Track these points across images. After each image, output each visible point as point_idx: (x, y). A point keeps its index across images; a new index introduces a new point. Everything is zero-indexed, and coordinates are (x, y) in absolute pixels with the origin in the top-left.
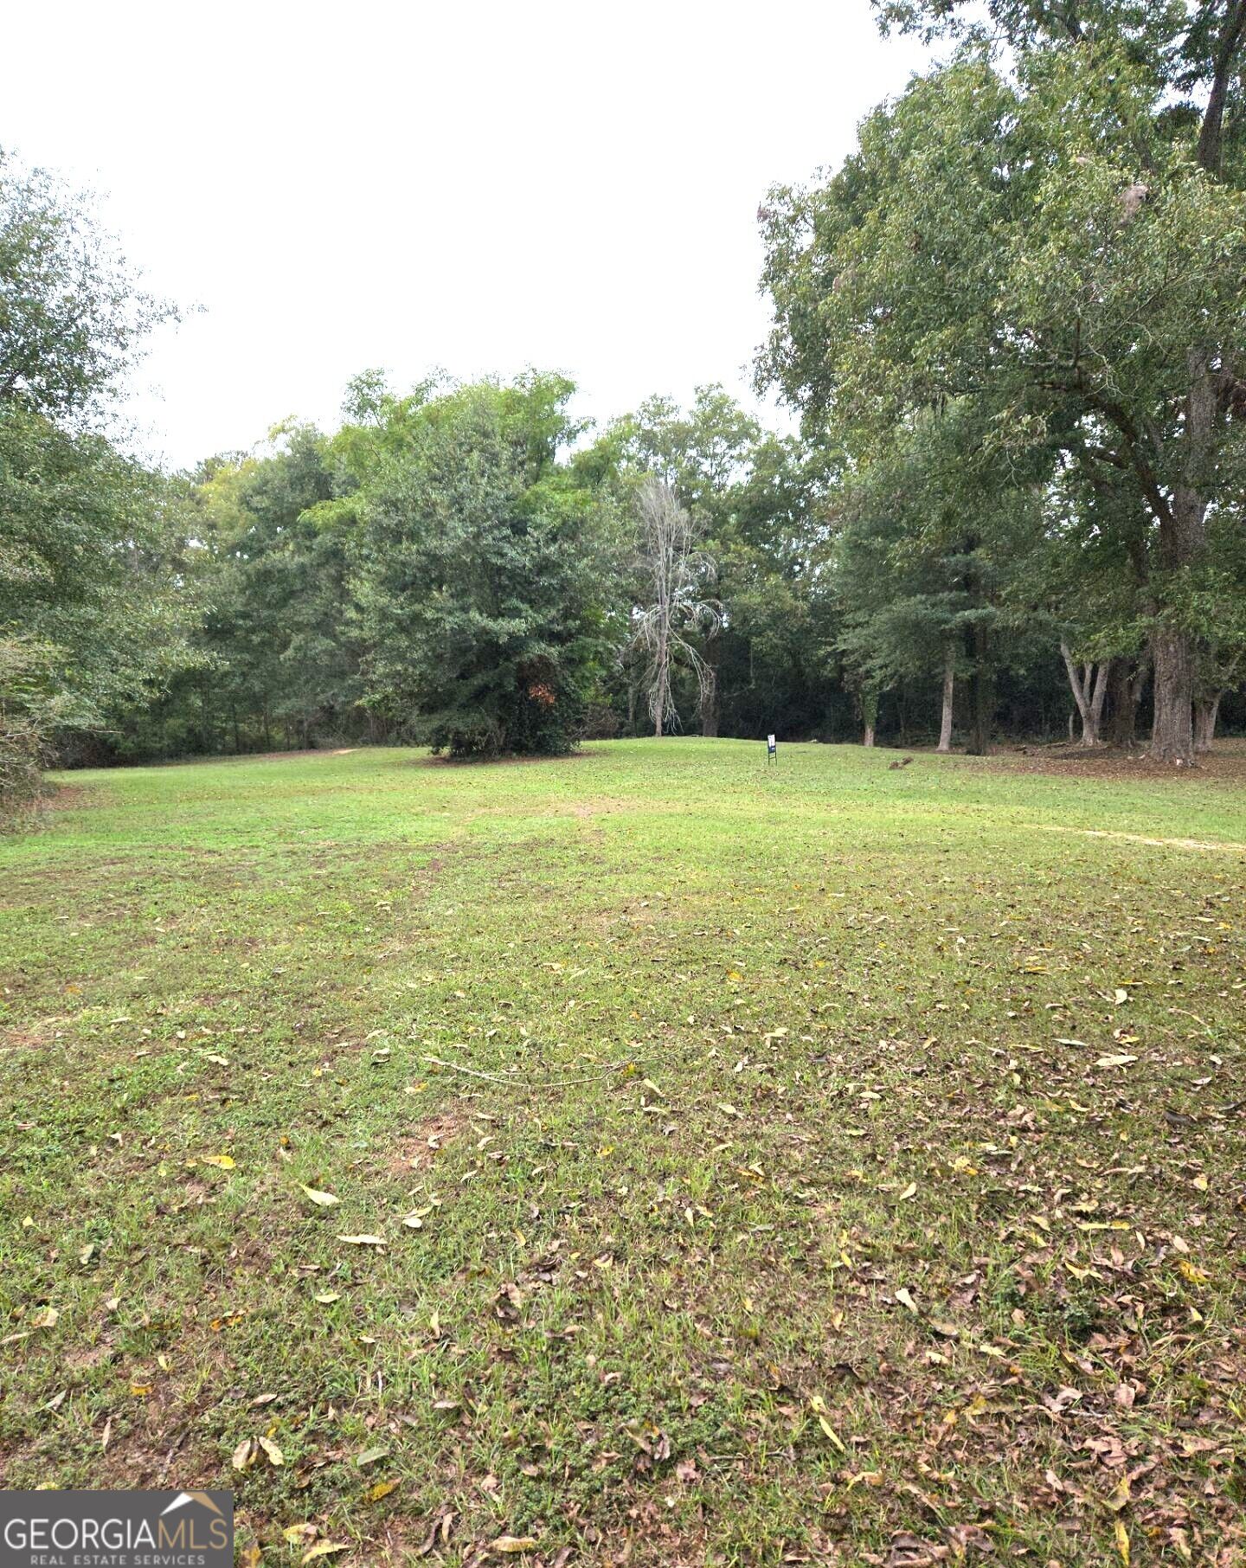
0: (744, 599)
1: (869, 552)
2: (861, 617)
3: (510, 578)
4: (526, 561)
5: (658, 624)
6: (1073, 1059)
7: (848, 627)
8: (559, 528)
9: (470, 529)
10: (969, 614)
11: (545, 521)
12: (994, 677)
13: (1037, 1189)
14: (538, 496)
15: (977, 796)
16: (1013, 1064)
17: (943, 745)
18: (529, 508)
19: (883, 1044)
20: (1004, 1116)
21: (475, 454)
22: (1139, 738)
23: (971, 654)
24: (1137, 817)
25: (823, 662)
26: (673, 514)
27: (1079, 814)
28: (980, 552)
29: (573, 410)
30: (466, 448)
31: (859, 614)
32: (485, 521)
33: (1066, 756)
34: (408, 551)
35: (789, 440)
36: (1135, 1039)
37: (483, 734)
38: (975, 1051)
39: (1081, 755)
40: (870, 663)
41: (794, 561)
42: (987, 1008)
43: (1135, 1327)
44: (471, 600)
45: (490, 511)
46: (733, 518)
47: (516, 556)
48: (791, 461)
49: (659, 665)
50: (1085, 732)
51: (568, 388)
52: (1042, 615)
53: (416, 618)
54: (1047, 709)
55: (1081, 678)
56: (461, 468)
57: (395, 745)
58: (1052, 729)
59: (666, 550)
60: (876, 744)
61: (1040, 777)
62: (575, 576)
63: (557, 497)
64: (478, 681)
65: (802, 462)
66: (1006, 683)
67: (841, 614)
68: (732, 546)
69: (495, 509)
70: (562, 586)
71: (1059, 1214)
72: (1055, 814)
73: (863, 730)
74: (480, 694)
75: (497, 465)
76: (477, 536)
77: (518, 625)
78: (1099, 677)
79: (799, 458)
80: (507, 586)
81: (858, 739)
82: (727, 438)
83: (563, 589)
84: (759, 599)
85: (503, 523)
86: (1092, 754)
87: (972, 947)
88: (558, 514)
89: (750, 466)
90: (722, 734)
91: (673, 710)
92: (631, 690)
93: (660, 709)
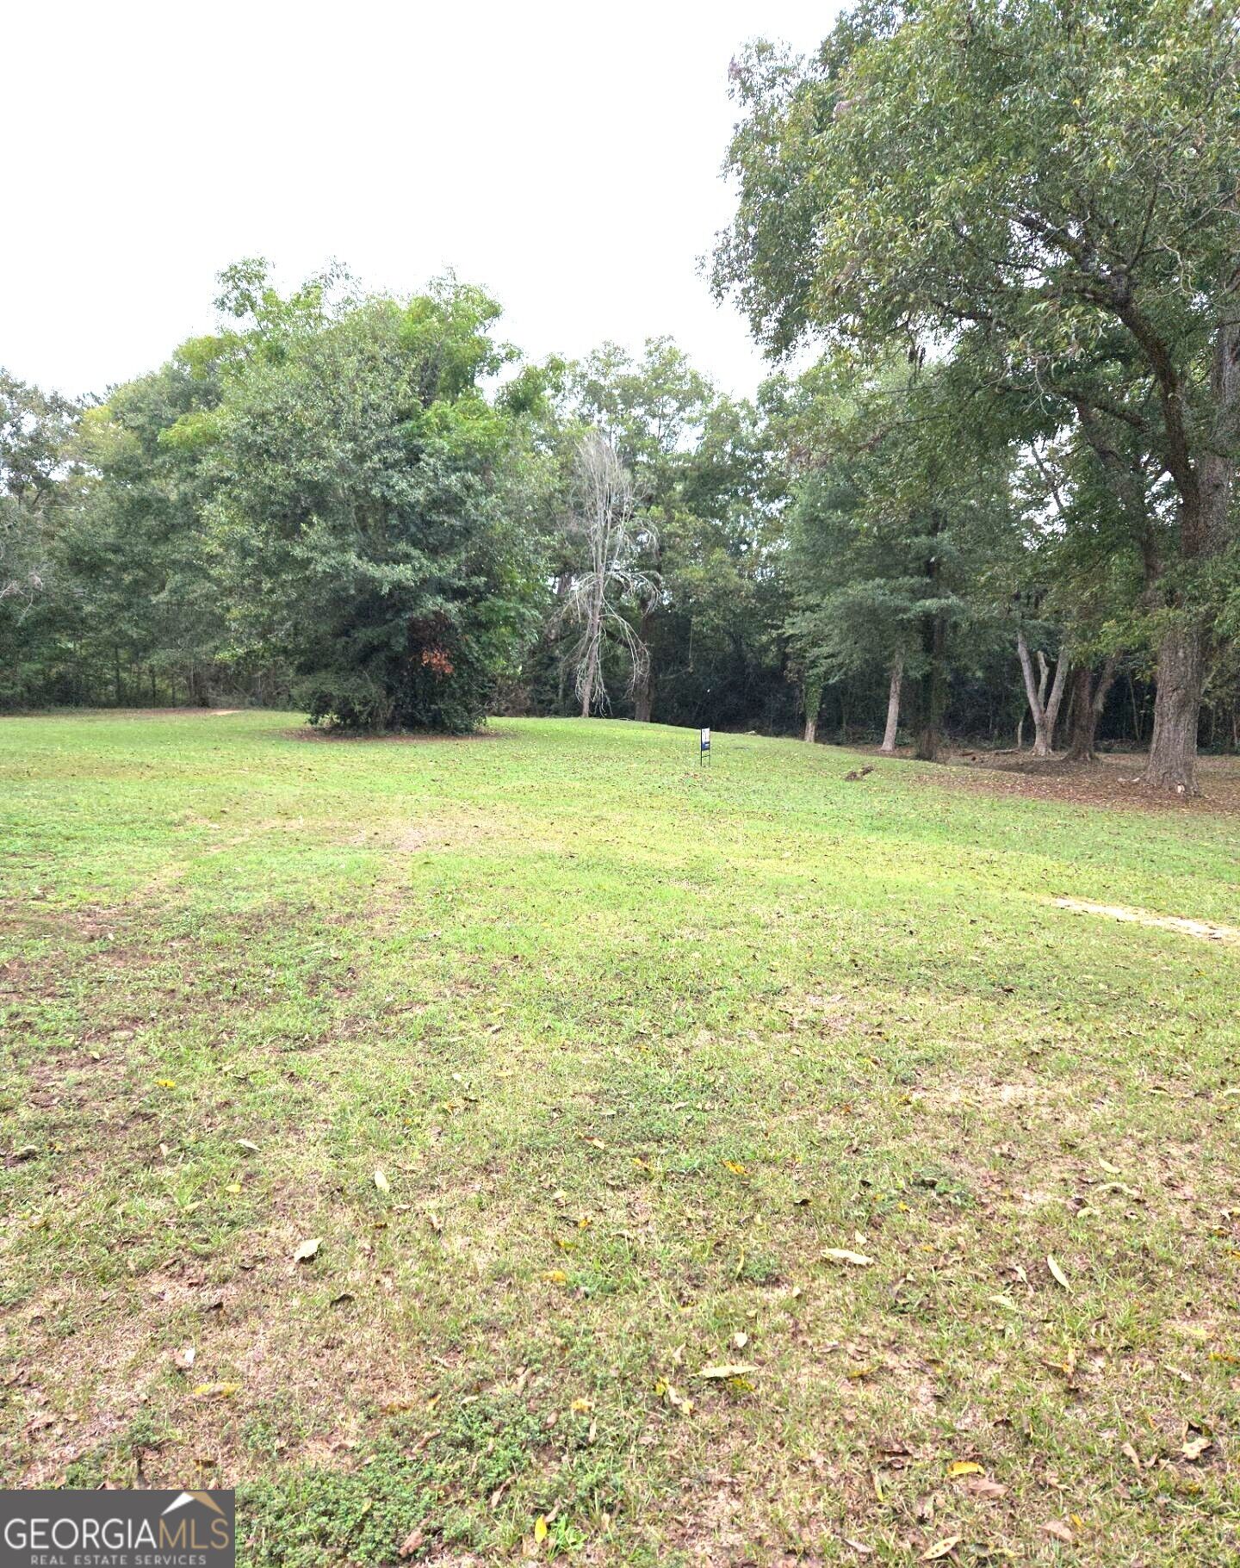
0: (686, 574)
1: (825, 527)
3: (399, 516)
4: (420, 495)
5: (592, 594)
7: (797, 609)
10: (930, 604)
12: (949, 678)
17: (888, 745)
23: (928, 648)
25: (765, 649)
26: (614, 474)
29: (495, 334)
31: (810, 596)
35: (744, 404)
37: (366, 703)
39: (1031, 767)
40: (817, 651)
41: (741, 540)
44: (350, 539)
46: (679, 486)
47: (410, 490)
48: (745, 427)
49: (590, 639)
50: (1037, 739)
51: (494, 312)
53: (283, 556)
58: (1000, 734)
60: (817, 740)
62: (480, 517)
64: (364, 635)
65: (757, 429)
66: (960, 685)
67: (790, 595)
68: (677, 515)
70: (466, 529)
73: (804, 725)
74: (366, 656)
77: (403, 573)
78: (1056, 683)
81: (798, 732)
82: (677, 398)
83: (467, 533)
84: (702, 574)
89: (701, 430)
90: (656, 718)
91: (602, 690)
92: (561, 665)
93: (589, 687)
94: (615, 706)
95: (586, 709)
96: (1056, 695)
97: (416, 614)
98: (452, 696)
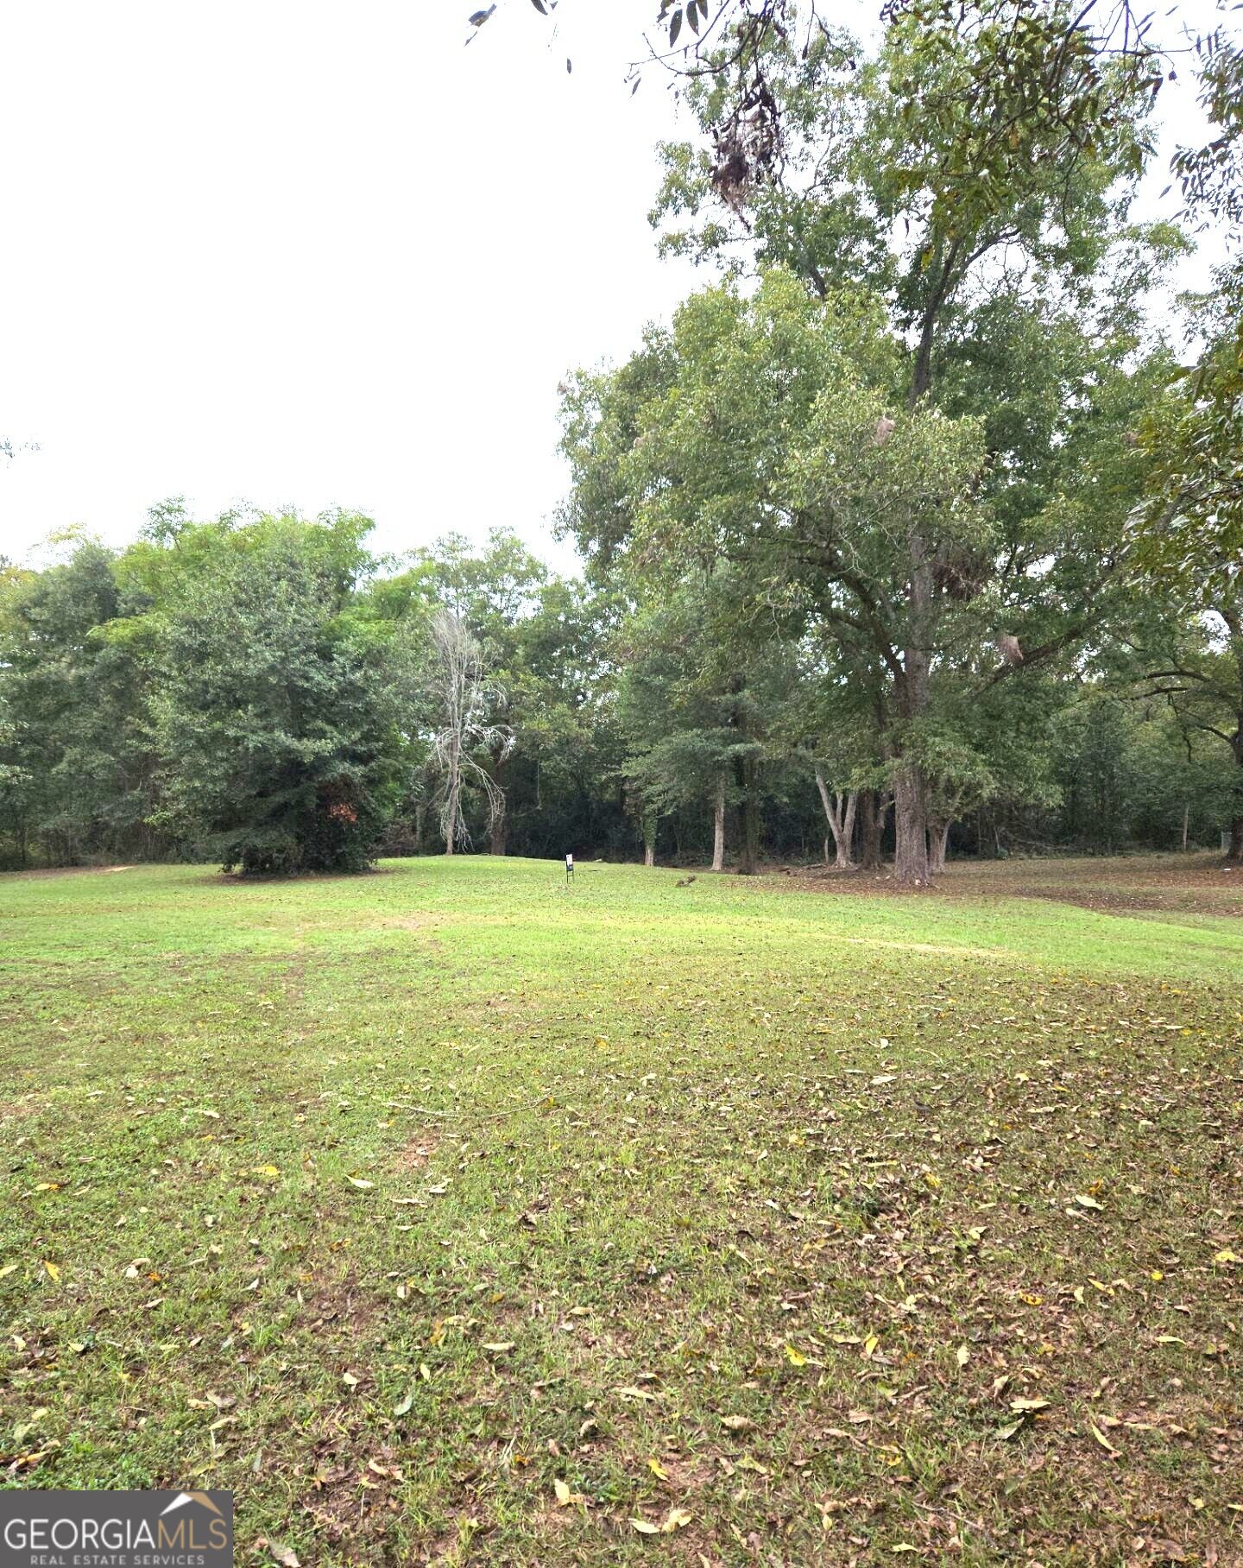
0: (534, 725)
1: (648, 687)
2: (643, 746)
3: (315, 702)
4: (332, 685)
5: (450, 747)
6: (856, 1081)
7: (630, 755)
8: (364, 656)
9: (278, 654)
10: (738, 747)
11: (351, 649)
12: (762, 804)
13: (840, 1149)
14: (342, 625)
15: (756, 910)
16: (818, 1086)
17: (717, 865)
18: (334, 635)
19: (727, 1080)
20: (815, 1114)
21: (284, 583)
22: (884, 861)
23: (740, 783)
24: (887, 928)
25: (604, 786)
26: (465, 645)
27: (841, 924)
28: (747, 692)
29: (372, 544)
30: (273, 577)
31: (641, 744)
32: (292, 646)
33: (824, 877)
34: (211, 672)
35: (573, 582)
36: (895, 1067)
37: (279, 851)
38: (792, 1081)
39: (837, 876)
40: (651, 789)
41: (577, 691)
42: (795, 1055)
43: (902, 1208)
44: (276, 720)
45: (297, 637)
46: (520, 651)
47: (321, 680)
48: (575, 601)
49: (451, 786)
50: (839, 854)
51: (369, 525)
52: (801, 750)
53: (218, 737)
54: (806, 834)
55: (834, 807)
56: (269, 595)
57: (174, 862)
58: (811, 852)
59: (458, 678)
60: (656, 863)
61: (806, 895)
62: (379, 701)
63: (362, 626)
64: (278, 798)
65: (585, 602)
66: (770, 810)
67: (624, 742)
68: (522, 676)
69: (302, 634)
70: (366, 710)
71: (855, 1161)
72: (822, 925)
73: (643, 852)
74: (278, 813)
75: (304, 594)
76: (284, 660)
77: (325, 746)
78: (849, 807)
79: (583, 598)
80: (311, 708)
81: (639, 858)
82: (516, 577)
83: (367, 712)
84: (547, 726)
85: (309, 648)
86: (847, 874)
87: (777, 1019)
88: (363, 643)
89: (537, 603)
90: (511, 852)
91: (463, 830)
92: (419, 809)
93: (451, 828)
95: (450, 847)
96: (850, 816)
97: (329, 776)
98: (354, 840)
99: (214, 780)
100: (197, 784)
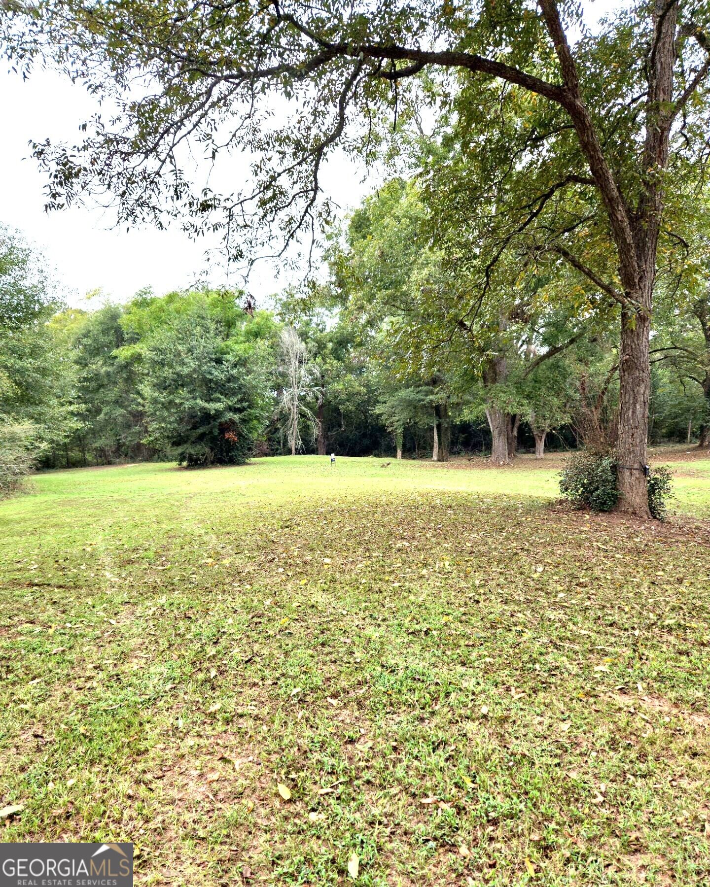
0: (335, 386)
2: (385, 398)
3: (215, 384)
4: (223, 376)
5: (291, 400)
8: (237, 362)
9: (197, 363)
11: (231, 358)
14: (227, 346)
17: (435, 458)
18: (223, 352)
26: (297, 345)
30: (194, 325)
32: (203, 359)
37: (203, 455)
44: (197, 394)
45: (205, 354)
46: (330, 345)
47: (218, 374)
49: (293, 419)
54: (485, 439)
56: (192, 334)
57: (156, 461)
58: (486, 449)
59: (294, 363)
60: (403, 457)
62: (245, 383)
63: (236, 347)
64: (201, 430)
68: (328, 361)
69: (208, 353)
70: (239, 387)
73: (396, 451)
74: (201, 438)
75: (209, 333)
76: (200, 366)
77: (219, 406)
80: (214, 388)
81: (394, 455)
84: (341, 387)
85: (211, 360)
88: (238, 355)
91: (300, 442)
92: (281, 431)
93: (294, 441)
94: (308, 449)
95: (293, 451)
97: (223, 420)
98: (237, 449)
99: (170, 423)
100: (163, 425)
